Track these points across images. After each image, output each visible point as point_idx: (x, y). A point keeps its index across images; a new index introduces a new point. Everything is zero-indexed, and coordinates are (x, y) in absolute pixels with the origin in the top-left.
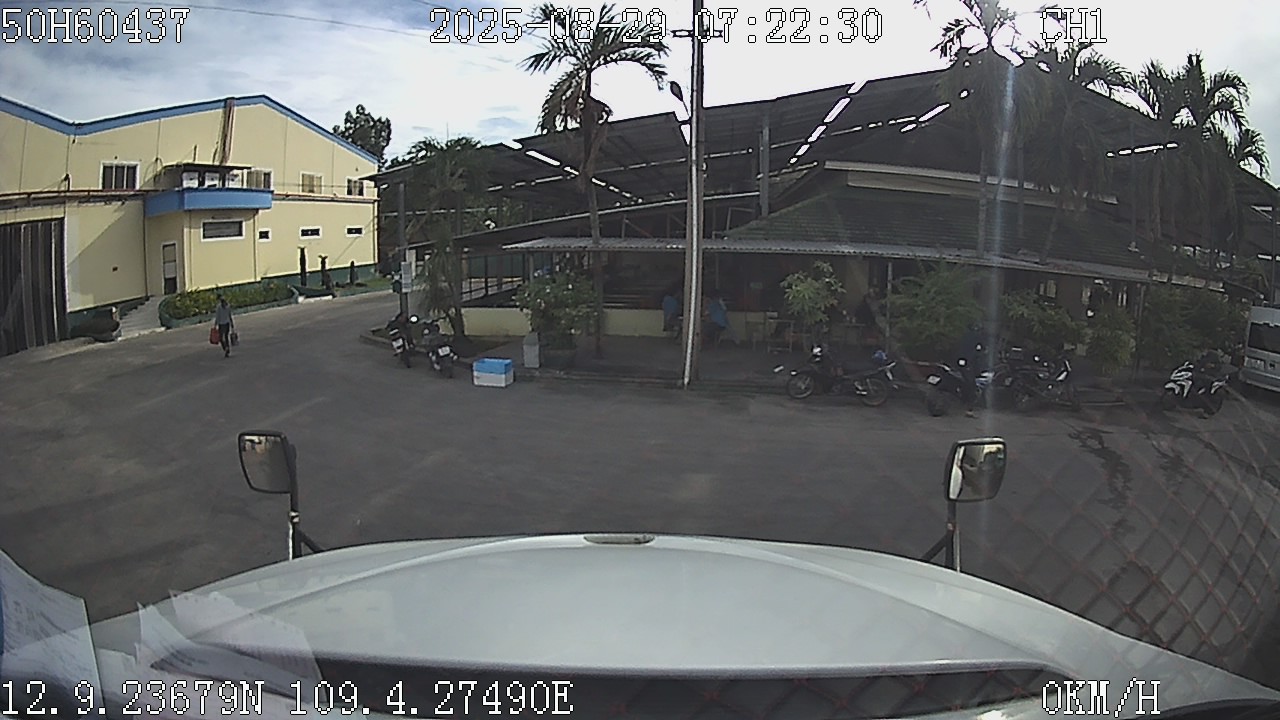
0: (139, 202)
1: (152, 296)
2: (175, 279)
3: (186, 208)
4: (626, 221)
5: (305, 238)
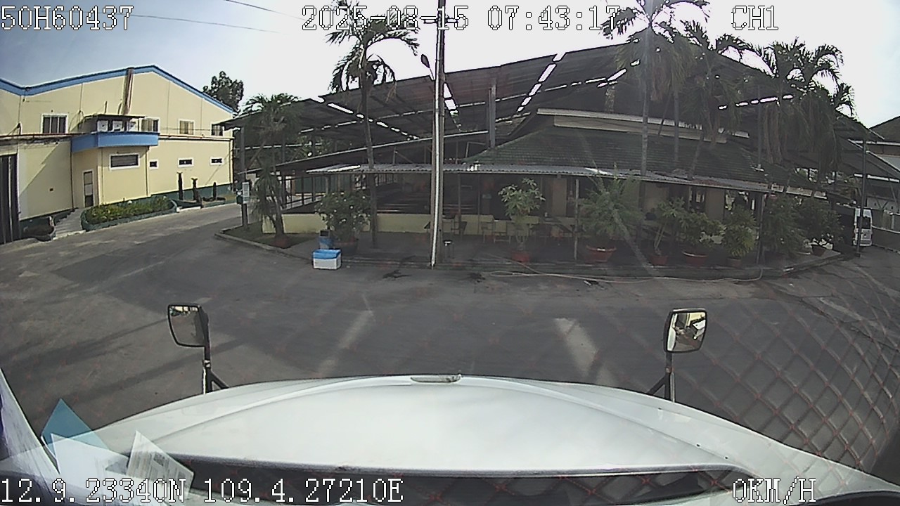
0: (67, 143)
1: (77, 208)
2: (92, 196)
3: (99, 146)
4: (395, 152)
5: (182, 166)
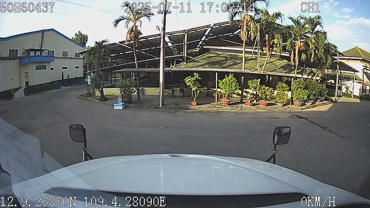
0: (18, 60)
1: (22, 87)
2: (28, 82)
3: (31, 61)
4: (147, 63)
5: (63, 70)
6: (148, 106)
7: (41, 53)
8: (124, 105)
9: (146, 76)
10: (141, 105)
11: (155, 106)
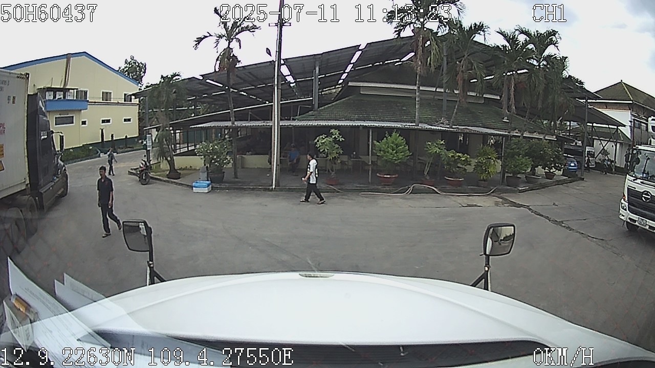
4: (250, 113)
5: (104, 124)
6: (251, 187)
7: (65, 94)
8: (211, 186)
9: (248, 135)
10: (240, 184)
11: (264, 187)
